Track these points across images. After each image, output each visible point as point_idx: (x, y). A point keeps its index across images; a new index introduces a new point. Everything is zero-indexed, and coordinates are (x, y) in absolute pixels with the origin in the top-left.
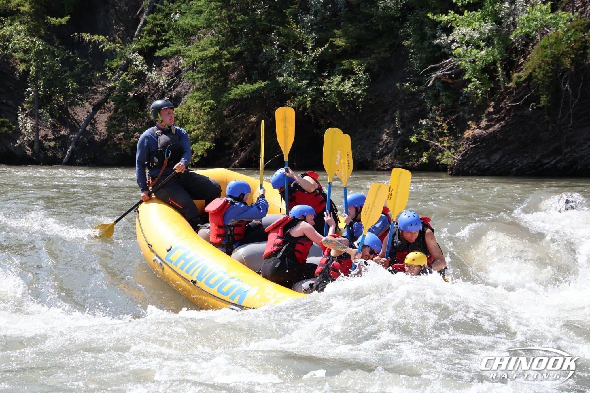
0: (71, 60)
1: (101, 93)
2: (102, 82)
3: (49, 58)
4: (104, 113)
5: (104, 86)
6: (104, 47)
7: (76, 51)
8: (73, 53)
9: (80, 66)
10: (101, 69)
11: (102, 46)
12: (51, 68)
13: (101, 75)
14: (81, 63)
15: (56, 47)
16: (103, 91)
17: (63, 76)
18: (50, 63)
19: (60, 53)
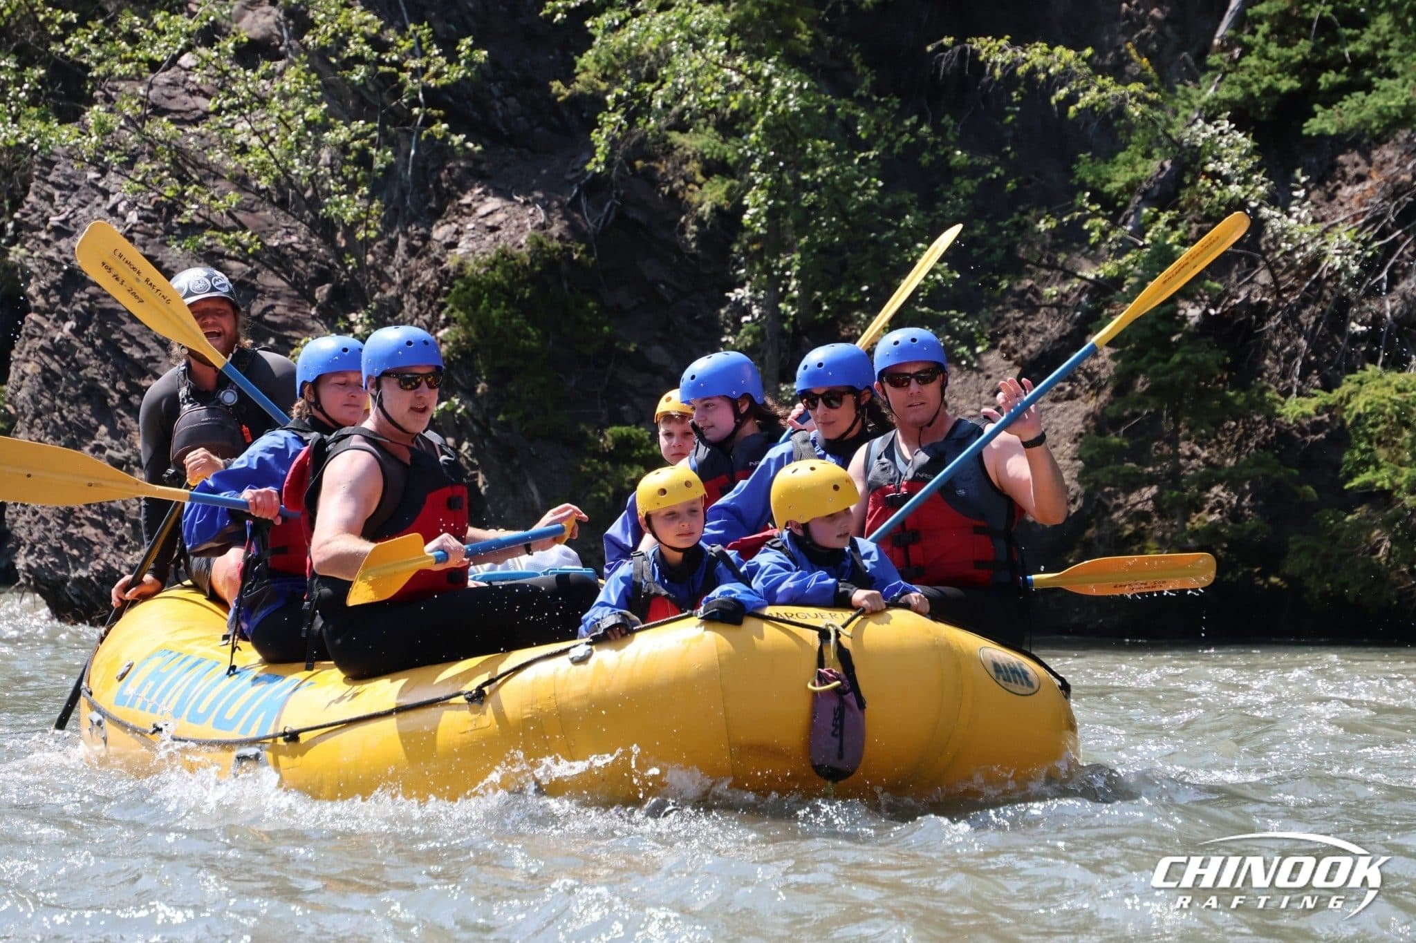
0: (926, 159)
1: (1058, 305)
2: (1062, 257)
3: (830, 152)
4: (1071, 397)
5: (1069, 275)
6: (1072, 98)
7: (947, 120)
8: (938, 129)
9: (967, 185)
10: (1060, 200)
11: (1062, 93)
12: (837, 194)
13: (1060, 225)
14: (972, 172)
15: (861, 102)
16: (1065, 296)
17: (890, 234)
18: (833, 174)
19: (878, 127)
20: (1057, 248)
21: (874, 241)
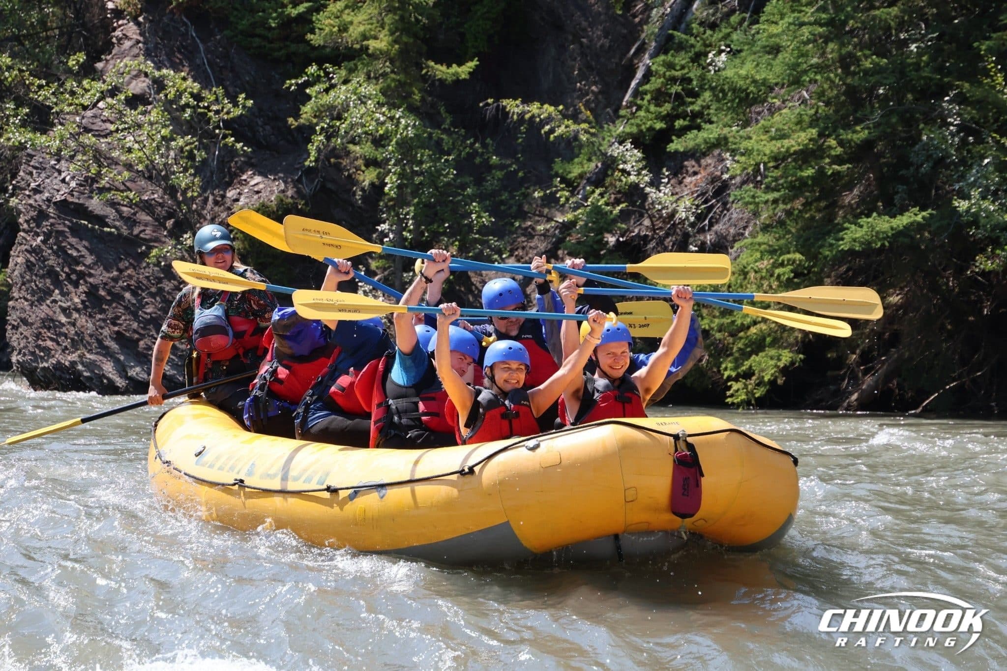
0: (478, 160)
1: (544, 235)
2: (546, 211)
3: (430, 156)
5: (550, 219)
6: (552, 131)
7: (488, 141)
8: (484, 145)
9: (499, 174)
10: (544, 182)
11: (547, 128)
12: (433, 177)
13: (545, 195)
14: (502, 167)
15: (445, 131)
16: (548, 230)
17: (460, 198)
18: (430, 167)
19: (453, 144)
20: (543, 206)
21: (451, 201)
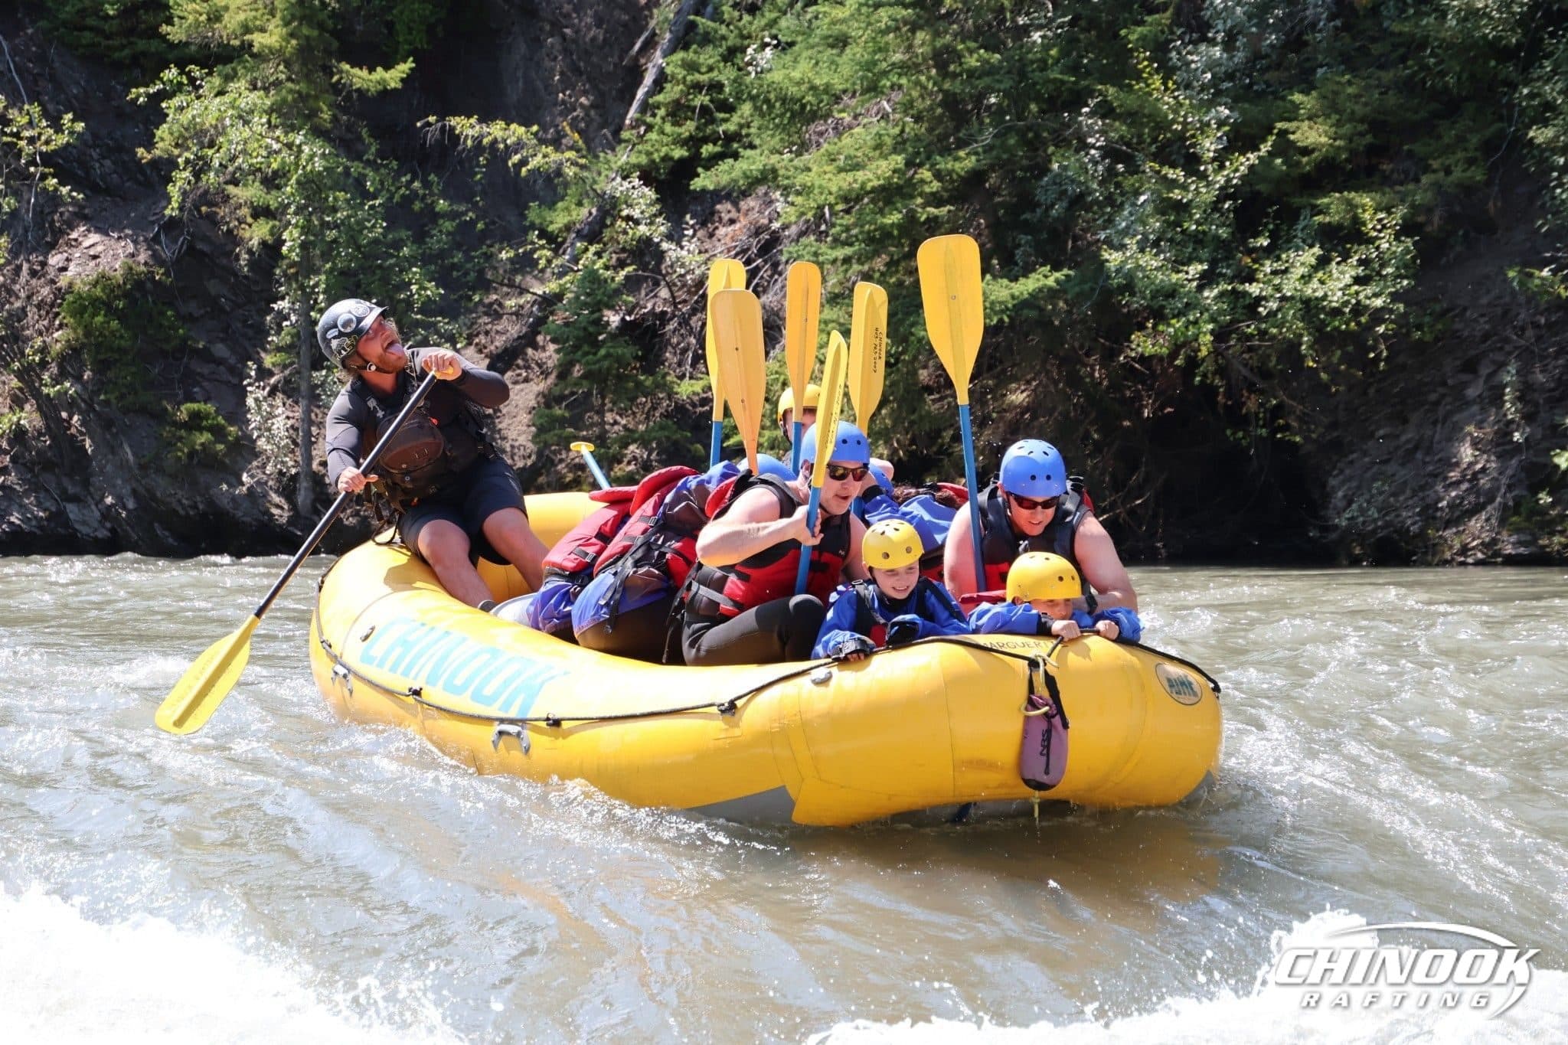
0: (417, 206)
1: (517, 314)
2: (518, 279)
3: (347, 201)
4: (526, 380)
5: (523, 291)
6: (524, 162)
7: (432, 177)
8: (426, 184)
9: (448, 225)
10: (514, 235)
11: (516, 158)
12: (353, 232)
13: (517, 255)
14: (453, 215)
15: (368, 163)
16: (522, 307)
17: (392, 261)
18: (349, 217)
19: (382, 182)
20: (515, 272)
21: (380, 267)
